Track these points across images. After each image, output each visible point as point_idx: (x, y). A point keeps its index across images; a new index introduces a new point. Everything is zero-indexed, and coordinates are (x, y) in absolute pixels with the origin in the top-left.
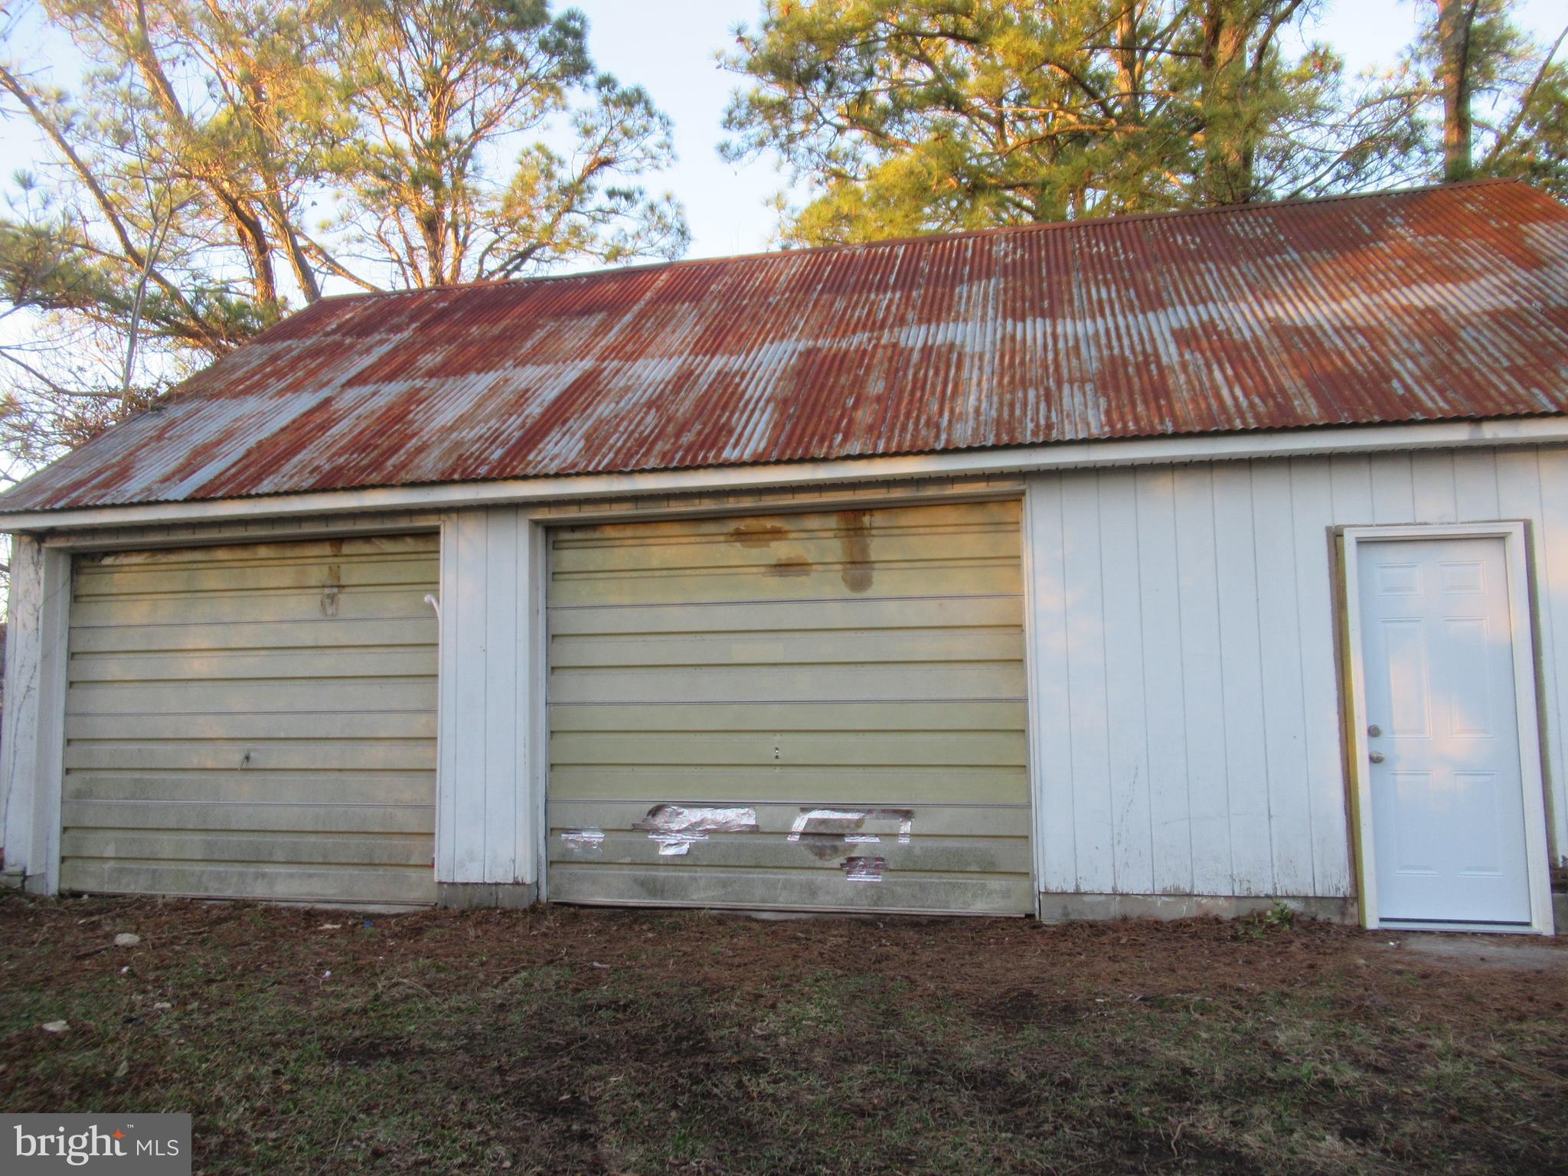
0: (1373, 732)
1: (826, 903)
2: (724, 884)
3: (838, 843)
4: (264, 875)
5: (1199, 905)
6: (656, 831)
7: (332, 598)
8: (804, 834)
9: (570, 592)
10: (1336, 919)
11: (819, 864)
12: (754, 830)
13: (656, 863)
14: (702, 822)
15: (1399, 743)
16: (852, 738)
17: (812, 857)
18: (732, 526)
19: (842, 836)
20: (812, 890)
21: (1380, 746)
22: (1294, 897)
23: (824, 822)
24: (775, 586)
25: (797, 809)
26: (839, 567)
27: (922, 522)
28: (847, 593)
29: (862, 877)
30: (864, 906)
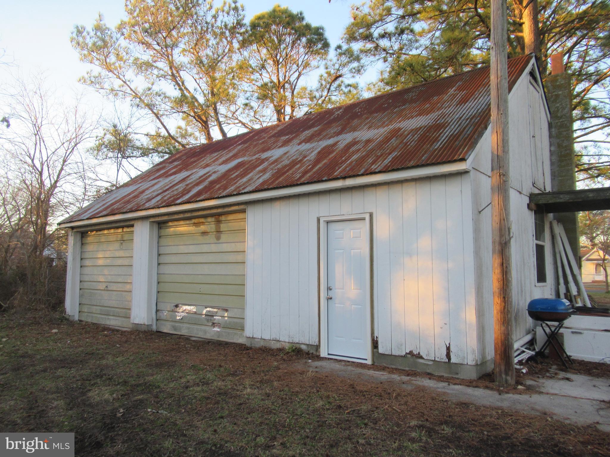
0: (329, 289)
1: (208, 336)
2: (189, 328)
3: (212, 318)
4: (109, 319)
5: (282, 344)
6: (177, 312)
7: (122, 243)
8: (206, 315)
9: (163, 241)
10: (315, 353)
11: (207, 324)
12: (195, 313)
13: (176, 321)
14: (185, 310)
15: (337, 293)
16: (216, 286)
17: (206, 322)
18: (193, 221)
19: (213, 316)
20: (205, 332)
21: (331, 294)
22: (304, 344)
23: (209, 311)
24: (201, 239)
25: (204, 307)
26: (215, 233)
27: (232, 218)
28: (216, 241)
29: (217, 329)
30: (216, 338)
